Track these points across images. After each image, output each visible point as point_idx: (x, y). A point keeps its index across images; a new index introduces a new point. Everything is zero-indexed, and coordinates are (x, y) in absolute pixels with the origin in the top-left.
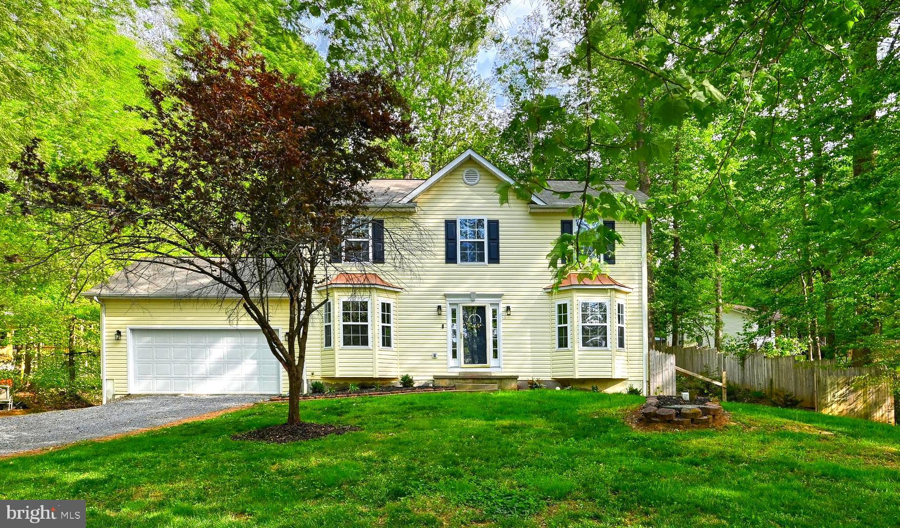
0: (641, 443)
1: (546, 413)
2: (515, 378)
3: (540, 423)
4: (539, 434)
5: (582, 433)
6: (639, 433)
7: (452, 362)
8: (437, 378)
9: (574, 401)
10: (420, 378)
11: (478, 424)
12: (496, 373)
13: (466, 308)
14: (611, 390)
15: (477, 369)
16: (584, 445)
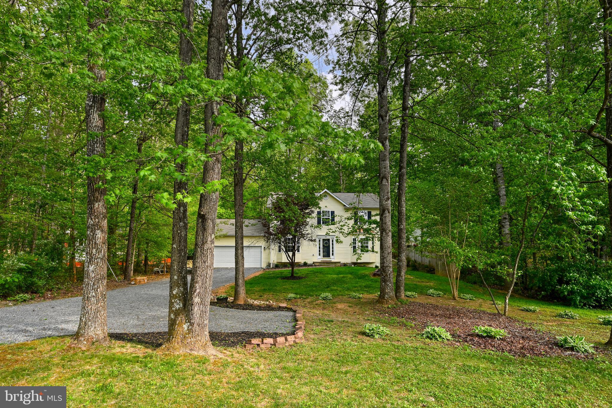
0: (372, 280)
1: (351, 274)
2: (340, 262)
3: (350, 276)
4: (350, 278)
5: (360, 278)
6: (372, 278)
7: (320, 257)
8: (314, 263)
9: (358, 270)
10: (309, 262)
11: (335, 276)
12: (333, 261)
13: (323, 240)
14: (371, 266)
15: (327, 259)
16: (360, 280)
